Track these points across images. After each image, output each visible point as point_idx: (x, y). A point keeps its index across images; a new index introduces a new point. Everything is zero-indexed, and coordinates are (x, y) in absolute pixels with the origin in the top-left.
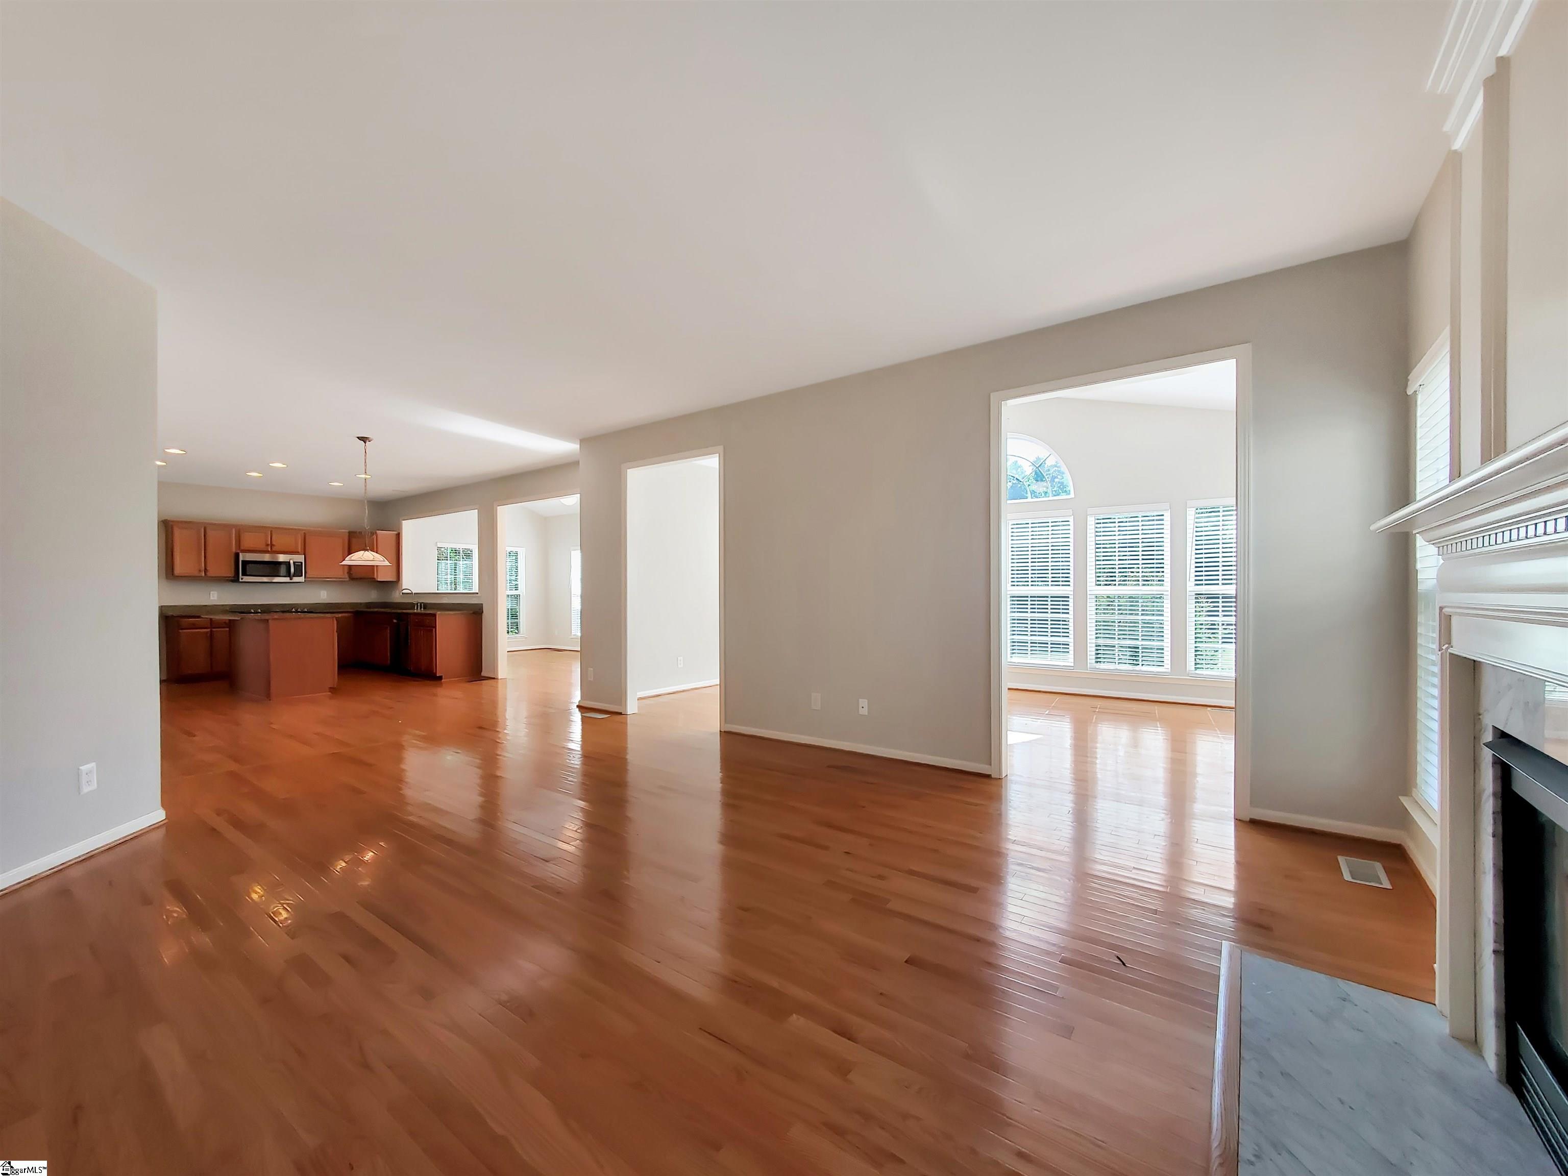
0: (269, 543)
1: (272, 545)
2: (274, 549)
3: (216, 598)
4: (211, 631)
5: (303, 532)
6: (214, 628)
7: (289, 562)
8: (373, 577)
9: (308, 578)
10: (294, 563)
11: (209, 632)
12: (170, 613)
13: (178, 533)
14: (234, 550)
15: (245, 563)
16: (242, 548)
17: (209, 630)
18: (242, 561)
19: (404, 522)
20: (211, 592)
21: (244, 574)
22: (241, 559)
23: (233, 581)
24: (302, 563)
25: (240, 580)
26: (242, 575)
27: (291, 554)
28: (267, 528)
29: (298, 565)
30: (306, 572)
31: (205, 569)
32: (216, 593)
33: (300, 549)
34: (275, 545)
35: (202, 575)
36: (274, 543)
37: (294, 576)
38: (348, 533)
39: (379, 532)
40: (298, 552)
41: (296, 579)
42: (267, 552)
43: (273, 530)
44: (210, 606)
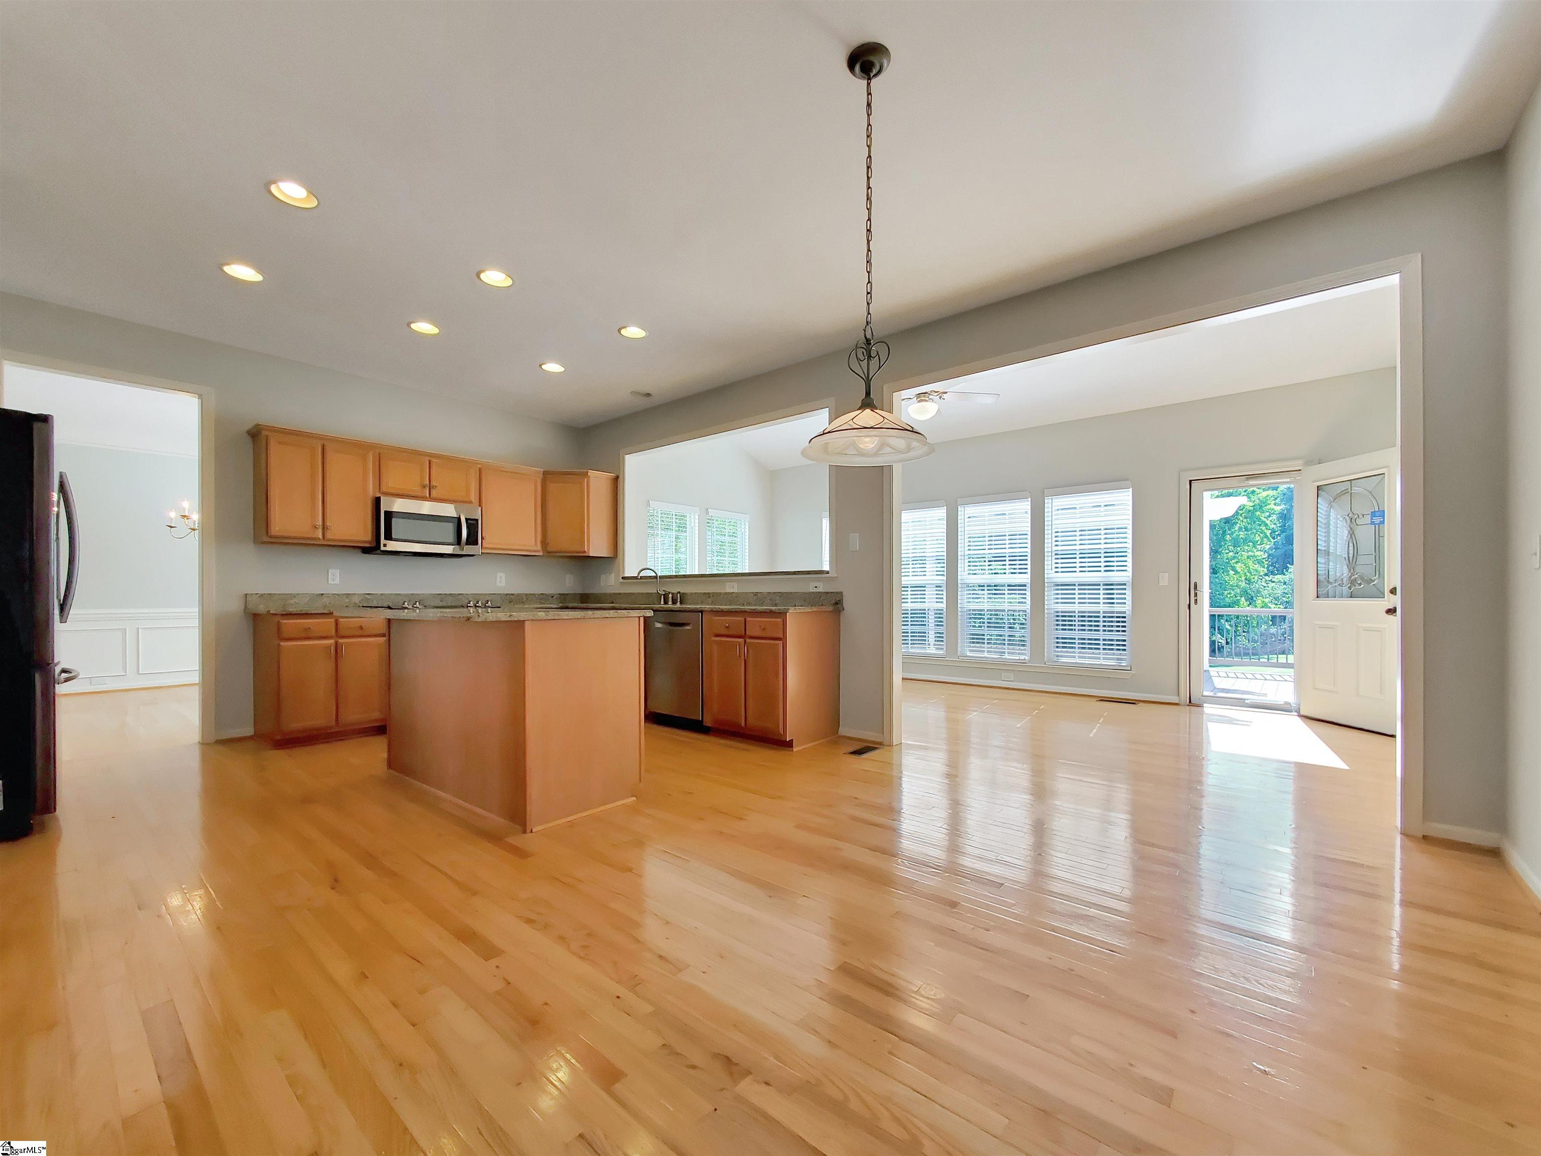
0: (427, 483)
1: (431, 488)
2: (434, 494)
4: (336, 643)
5: (479, 466)
6: (344, 637)
7: (459, 519)
8: (581, 550)
9: (487, 548)
10: (467, 520)
11: (334, 644)
12: (262, 609)
13: (277, 454)
14: (371, 492)
15: (390, 515)
16: (384, 489)
17: (332, 641)
18: (385, 512)
19: (626, 457)
20: (330, 571)
21: (389, 537)
22: (383, 510)
23: (366, 550)
24: (477, 520)
25: (382, 548)
26: (386, 538)
27: (461, 504)
28: (423, 455)
29: (473, 525)
30: (482, 538)
31: (324, 528)
32: (337, 572)
33: (474, 497)
34: (436, 487)
35: (321, 536)
36: (433, 483)
37: (467, 544)
38: (543, 474)
39: (591, 473)
40: (471, 502)
41: (468, 550)
42: (423, 498)
43: (433, 460)
44: (328, 596)
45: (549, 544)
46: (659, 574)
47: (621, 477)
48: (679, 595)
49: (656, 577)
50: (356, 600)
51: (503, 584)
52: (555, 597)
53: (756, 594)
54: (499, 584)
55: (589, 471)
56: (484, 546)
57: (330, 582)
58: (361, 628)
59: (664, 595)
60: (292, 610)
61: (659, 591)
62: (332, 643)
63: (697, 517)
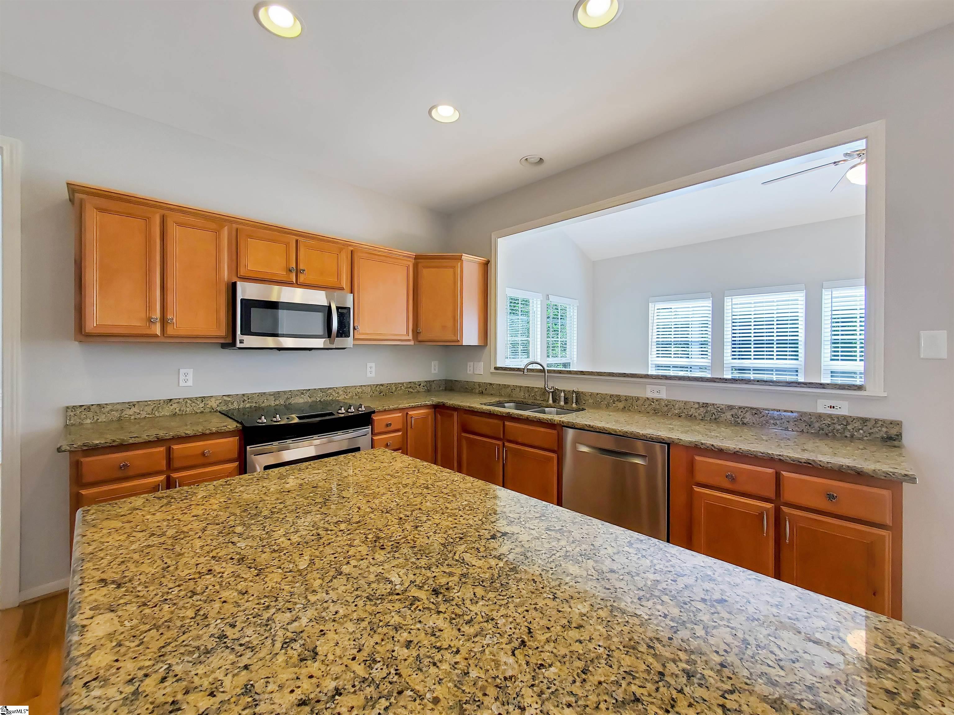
0: (294, 266)
1: (298, 272)
2: (302, 278)
3: (190, 383)
5: (352, 249)
7: (330, 307)
8: (454, 338)
9: (359, 339)
10: (338, 308)
12: (87, 425)
13: (96, 224)
14: (226, 276)
15: (248, 304)
16: (242, 272)
18: (242, 300)
19: (500, 240)
20: (182, 371)
21: (246, 331)
22: (239, 297)
23: (224, 346)
24: (348, 309)
25: (238, 345)
26: (242, 333)
27: (331, 290)
28: (289, 233)
29: (343, 313)
30: (354, 329)
31: (164, 321)
32: (191, 371)
33: (345, 283)
34: (304, 270)
35: (158, 332)
36: (301, 266)
37: (337, 337)
38: (415, 259)
39: (465, 257)
40: (342, 289)
41: (339, 342)
42: (289, 284)
43: (300, 239)
44: (179, 401)
45: (420, 332)
46: (546, 368)
47: (493, 262)
48: (574, 395)
49: (543, 371)
50: (213, 404)
51: (373, 375)
52: (422, 385)
53: (705, 405)
54: (369, 375)
55: (464, 254)
56: (356, 337)
57: (182, 383)
58: (203, 454)
59: (552, 392)
60: (98, 442)
61: (547, 388)
62: (162, 481)
63: (539, 303)
